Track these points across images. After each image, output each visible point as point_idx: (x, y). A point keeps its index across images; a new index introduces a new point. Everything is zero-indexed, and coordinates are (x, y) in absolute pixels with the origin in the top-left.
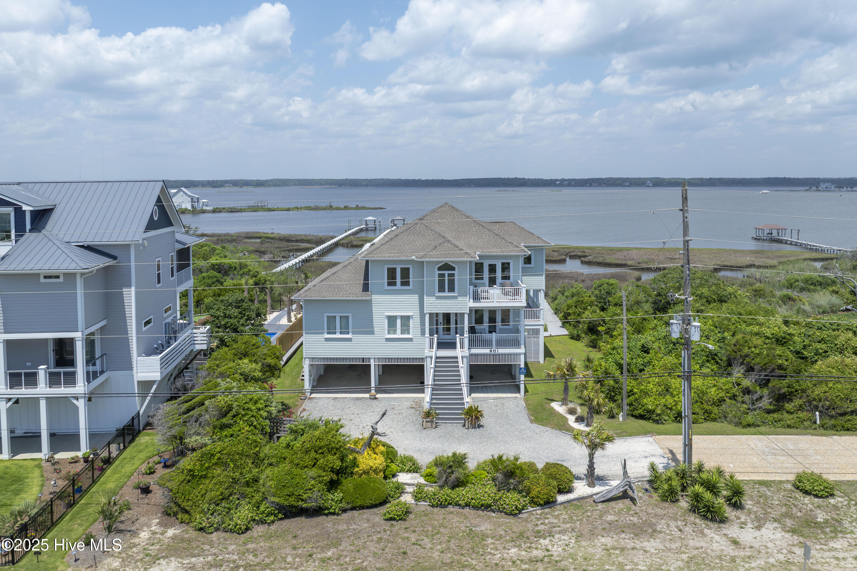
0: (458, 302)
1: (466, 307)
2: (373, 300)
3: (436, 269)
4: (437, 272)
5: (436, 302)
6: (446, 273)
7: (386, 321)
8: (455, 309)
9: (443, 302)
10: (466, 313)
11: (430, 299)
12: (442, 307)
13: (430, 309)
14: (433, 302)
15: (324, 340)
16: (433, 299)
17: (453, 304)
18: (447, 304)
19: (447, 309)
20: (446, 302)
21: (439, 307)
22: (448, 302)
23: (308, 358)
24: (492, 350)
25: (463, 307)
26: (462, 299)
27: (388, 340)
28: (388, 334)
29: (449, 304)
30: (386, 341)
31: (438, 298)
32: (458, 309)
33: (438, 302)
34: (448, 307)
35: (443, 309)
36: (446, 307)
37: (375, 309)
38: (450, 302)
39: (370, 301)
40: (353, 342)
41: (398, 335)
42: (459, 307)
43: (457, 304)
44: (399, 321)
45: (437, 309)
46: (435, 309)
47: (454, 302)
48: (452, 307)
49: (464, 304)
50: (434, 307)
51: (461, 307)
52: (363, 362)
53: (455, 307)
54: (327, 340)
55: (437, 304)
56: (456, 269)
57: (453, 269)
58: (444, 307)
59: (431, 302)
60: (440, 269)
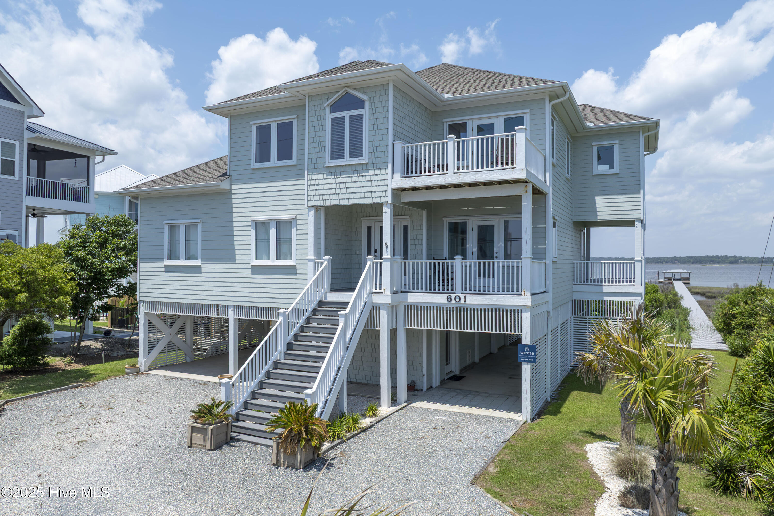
0: (369, 178)
1: (385, 188)
2: (233, 192)
3: (328, 110)
4: (329, 116)
5: (327, 181)
6: (347, 115)
7: (253, 232)
8: (363, 195)
9: (340, 180)
10: (387, 203)
11: (316, 177)
12: (339, 191)
13: (316, 198)
14: (320, 182)
15: (163, 269)
16: (322, 176)
17: (359, 184)
18: (348, 185)
19: (347, 196)
20: (345, 180)
21: (333, 191)
22: (349, 180)
23: (144, 302)
24: (453, 296)
25: (380, 188)
26: (376, 172)
27: (256, 270)
28: (256, 259)
29: (352, 185)
30: (253, 273)
31: (332, 171)
32: (369, 195)
33: (331, 181)
34: (349, 191)
35: (341, 196)
36: (345, 191)
37: (237, 209)
38: (354, 179)
39: (228, 194)
40: (203, 275)
41: (273, 262)
42: (370, 189)
43: (367, 184)
44: (273, 233)
45: (328, 197)
46: (325, 197)
47: (361, 179)
48: (358, 190)
49: (382, 183)
50: (323, 192)
51: (375, 189)
52: (218, 315)
53: (364, 189)
54: (169, 269)
55: (328, 186)
56: (367, 104)
57: (360, 104)
58: (342, 191)
59: (317, 182)
60: (335, 108)
